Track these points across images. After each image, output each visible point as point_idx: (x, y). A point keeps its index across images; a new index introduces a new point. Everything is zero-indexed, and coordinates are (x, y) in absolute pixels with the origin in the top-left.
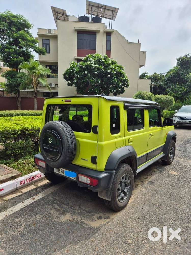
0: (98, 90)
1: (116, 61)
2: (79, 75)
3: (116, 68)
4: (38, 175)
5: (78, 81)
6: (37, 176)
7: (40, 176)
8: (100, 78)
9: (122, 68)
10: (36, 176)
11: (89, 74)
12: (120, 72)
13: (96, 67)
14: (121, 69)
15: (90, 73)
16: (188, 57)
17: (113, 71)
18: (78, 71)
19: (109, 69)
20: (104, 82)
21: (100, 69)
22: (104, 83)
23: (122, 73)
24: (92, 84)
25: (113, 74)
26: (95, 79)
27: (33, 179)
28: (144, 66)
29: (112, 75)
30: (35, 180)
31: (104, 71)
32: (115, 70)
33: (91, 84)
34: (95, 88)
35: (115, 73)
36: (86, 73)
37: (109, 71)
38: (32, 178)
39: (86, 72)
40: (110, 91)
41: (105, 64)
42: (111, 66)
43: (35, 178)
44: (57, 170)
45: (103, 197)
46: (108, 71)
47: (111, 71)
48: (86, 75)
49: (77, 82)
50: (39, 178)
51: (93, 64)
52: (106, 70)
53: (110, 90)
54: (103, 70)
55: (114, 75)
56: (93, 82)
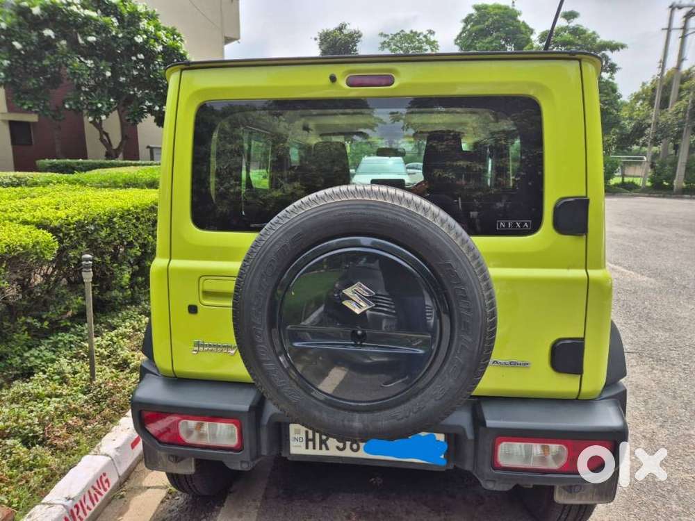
0: (104, 103)
1: (156, 10)
2: (21, 43)
3: (162, 34)
4: (96, 486)
5: (17, 62)
6: (95, 489)
7: (106, 485)
8: (107, 60)
9: (178, 36)
10: (93, 492)
11: (64, 42)
12: (174, 48)
13: (88, 18)
14: (174, 39)
15: (65, 39)
16: (345, 32)
17: (152, 41)
18: (13, 27)
19: (137, 32)
20: (124, 75)
21: (104, 28)
22: (122, 79)
23: (181, 54)
24: (79, 78)
25: (154, 51)
26: (90, 63)
27: (81, 513)
28: (236, 42)
29: (151, 56)
30: (89, 513)
31: (120, 35)
32: (157, 39)
33: (75, 80)
34: (93, 94)
35: (160, 48)
36: (50, 37)
37: (139, 39)
38: (75, 510)
39: (48, 32)
40: (149, 107)
41: (121, 15)
42: (144, 24)
43: (89, 503)
44: (313, 440)
45: (580, 499)
46: (136, 38)
47: (146, 42)
48: (48, 44)
49: (10, 65)
50: (105, 494)
51: (75, 5)
52: (128, 33)
53: (148, 103)
54: (117, 33)
55: (157, 58)
56: (84, 72)
